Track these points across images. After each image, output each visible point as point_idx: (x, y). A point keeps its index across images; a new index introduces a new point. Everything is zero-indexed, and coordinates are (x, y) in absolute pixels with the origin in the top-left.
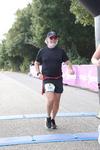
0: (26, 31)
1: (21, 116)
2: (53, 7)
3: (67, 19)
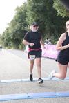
1: (20, 80)
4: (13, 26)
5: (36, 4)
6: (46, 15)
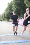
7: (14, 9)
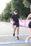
0: (9, 10)
1: (8, 36)
2: (18, 2)
3: (22, 6)
4: (5, 11)
5: (15, 2)
6: (20, 7)
7: (12, 10)
